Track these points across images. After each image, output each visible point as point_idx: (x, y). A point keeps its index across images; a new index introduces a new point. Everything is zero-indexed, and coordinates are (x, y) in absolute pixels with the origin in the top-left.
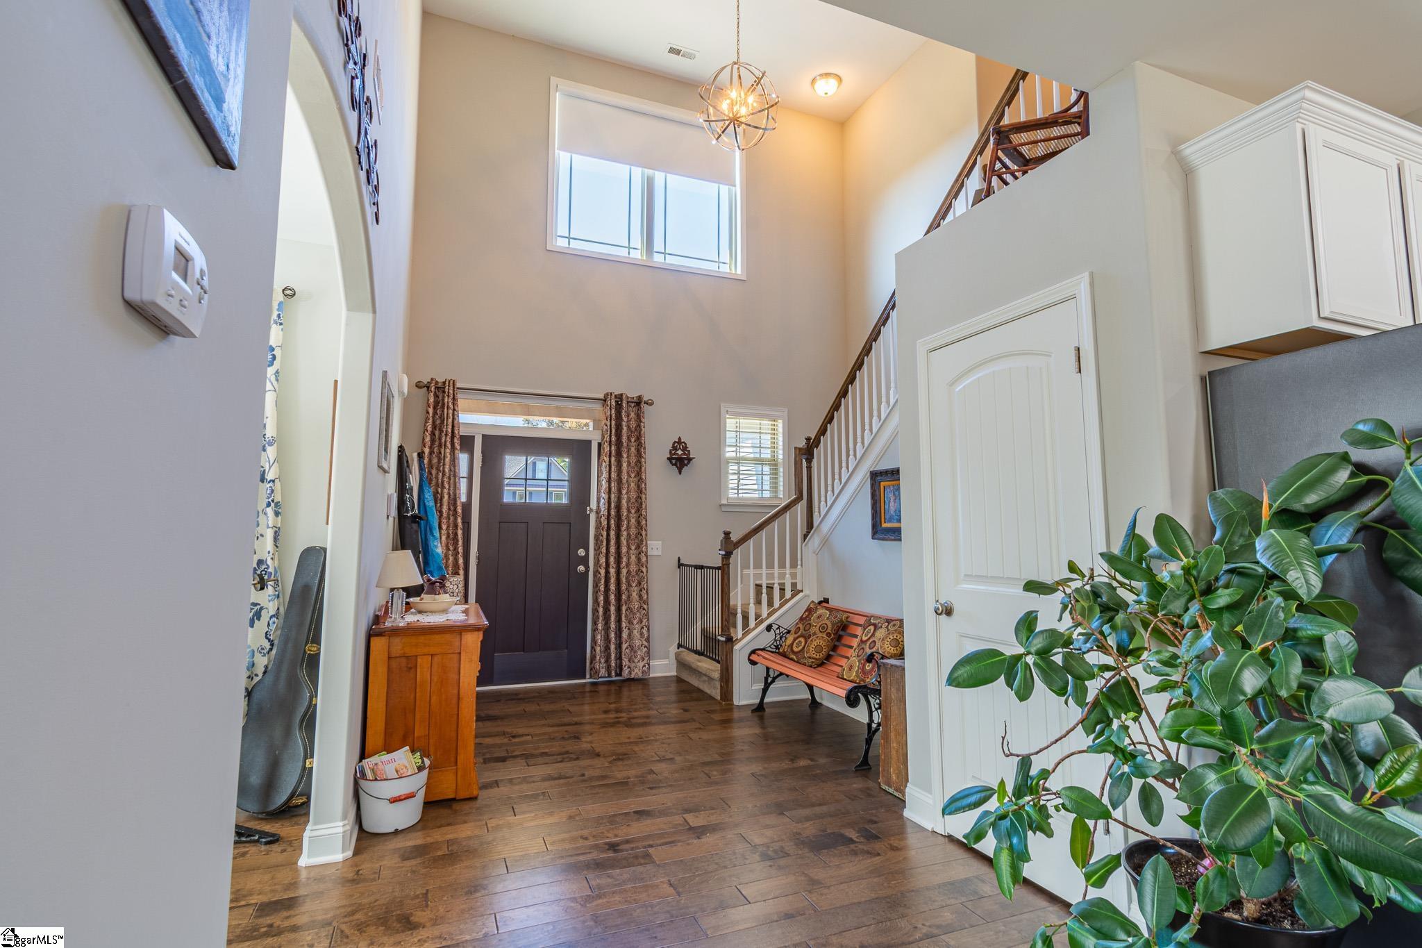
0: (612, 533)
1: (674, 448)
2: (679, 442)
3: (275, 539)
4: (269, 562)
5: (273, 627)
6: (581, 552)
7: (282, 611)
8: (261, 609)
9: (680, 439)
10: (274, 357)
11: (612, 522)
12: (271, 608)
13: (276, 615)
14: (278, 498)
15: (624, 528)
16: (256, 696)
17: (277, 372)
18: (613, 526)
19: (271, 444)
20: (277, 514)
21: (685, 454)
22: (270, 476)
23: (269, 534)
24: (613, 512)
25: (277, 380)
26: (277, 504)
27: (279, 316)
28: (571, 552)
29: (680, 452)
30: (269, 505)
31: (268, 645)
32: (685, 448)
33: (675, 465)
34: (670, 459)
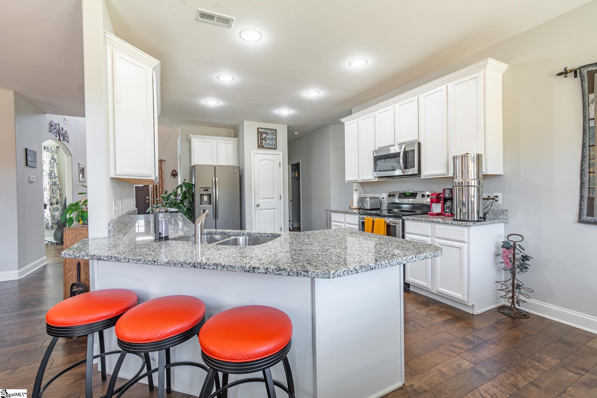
0: (155, 193)
1: (173, 172)
2: (174, 170)
3: (60, 195)
4: (59, 200)
5: (61, 212)
6: (147, 197)
7: (63, 209)
8: (59, 208)
9: (174, 169)
10: (56, 161)
11: (155, 190)
12: (61, 208)
13: (62, 209)
14: (60, 188)
15: (158, 191)
16: (59, 224)
17: (57, 163)
18: (155, 191)
19: (57, 177)
20: (60, 191)
21: (176, 173)
22: (57, 184)
23: (59, 194)
24: (155, 188)
25: (57, 165)
26: (60, 189)
27: (56, 152)
28: (145, 198)
29: (174, 173)
30: (58, 189)
31: (60, 215)
32: (176, 172)
33: (173, 176)
34: (172, 174)
